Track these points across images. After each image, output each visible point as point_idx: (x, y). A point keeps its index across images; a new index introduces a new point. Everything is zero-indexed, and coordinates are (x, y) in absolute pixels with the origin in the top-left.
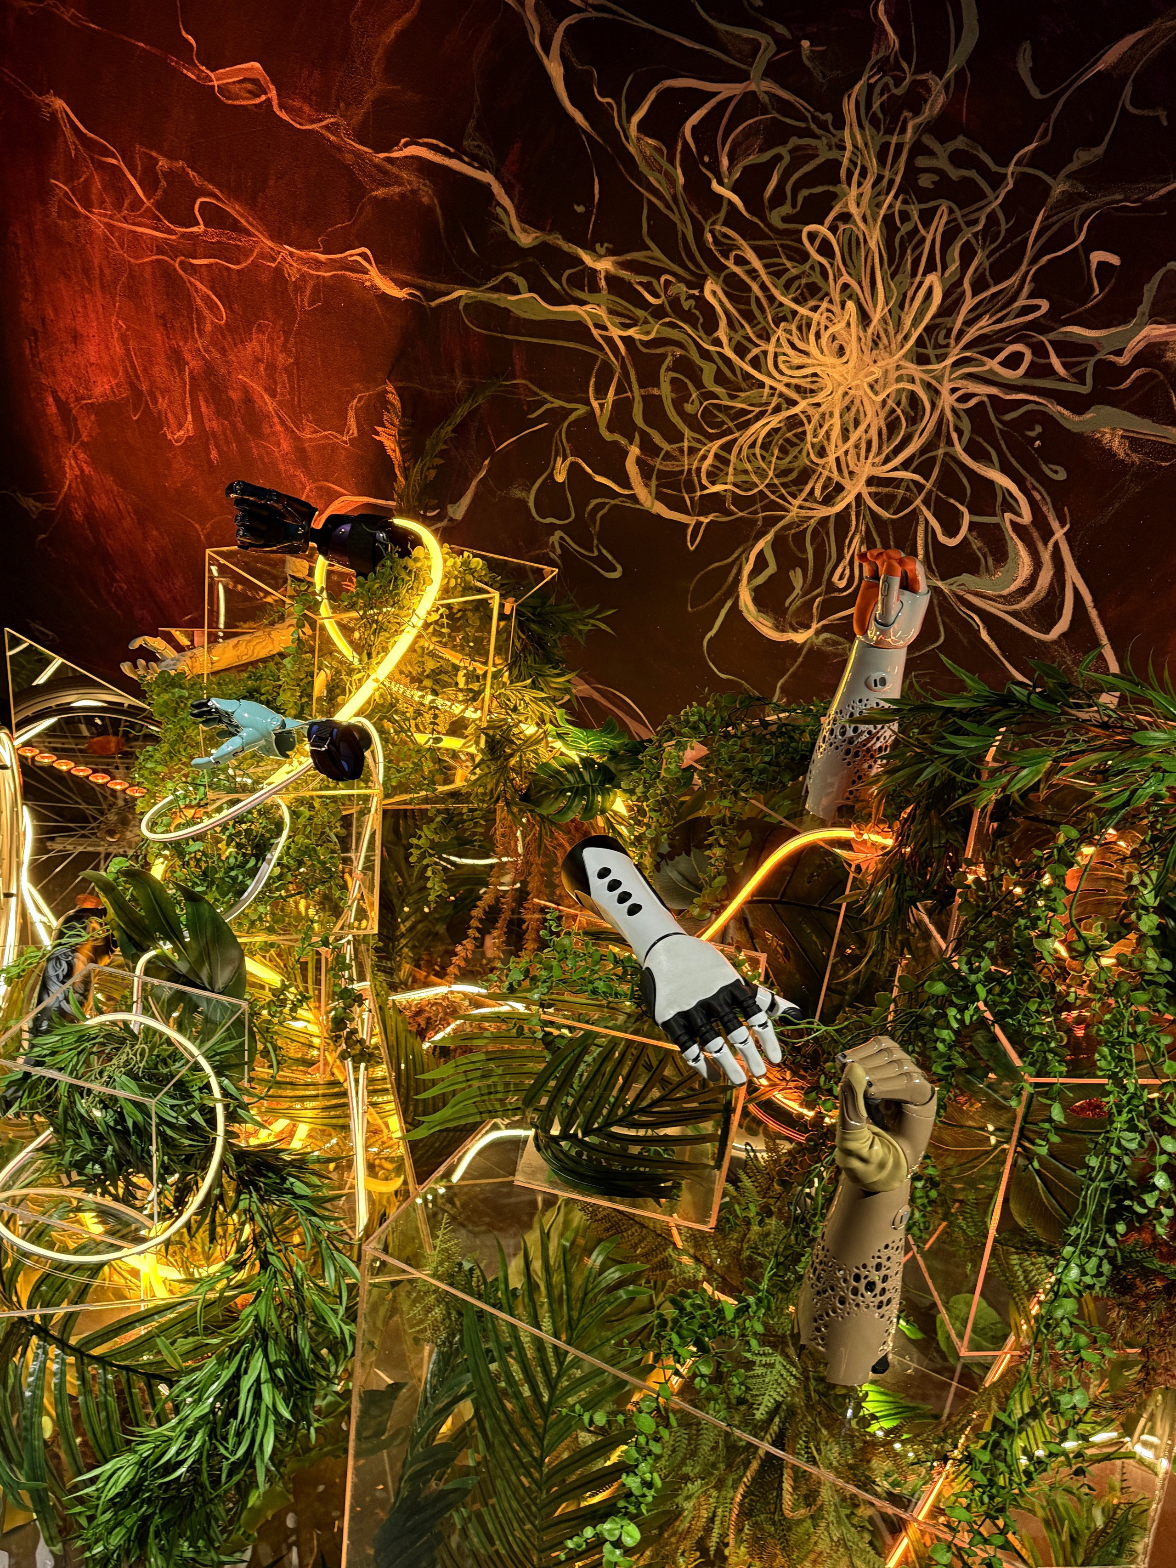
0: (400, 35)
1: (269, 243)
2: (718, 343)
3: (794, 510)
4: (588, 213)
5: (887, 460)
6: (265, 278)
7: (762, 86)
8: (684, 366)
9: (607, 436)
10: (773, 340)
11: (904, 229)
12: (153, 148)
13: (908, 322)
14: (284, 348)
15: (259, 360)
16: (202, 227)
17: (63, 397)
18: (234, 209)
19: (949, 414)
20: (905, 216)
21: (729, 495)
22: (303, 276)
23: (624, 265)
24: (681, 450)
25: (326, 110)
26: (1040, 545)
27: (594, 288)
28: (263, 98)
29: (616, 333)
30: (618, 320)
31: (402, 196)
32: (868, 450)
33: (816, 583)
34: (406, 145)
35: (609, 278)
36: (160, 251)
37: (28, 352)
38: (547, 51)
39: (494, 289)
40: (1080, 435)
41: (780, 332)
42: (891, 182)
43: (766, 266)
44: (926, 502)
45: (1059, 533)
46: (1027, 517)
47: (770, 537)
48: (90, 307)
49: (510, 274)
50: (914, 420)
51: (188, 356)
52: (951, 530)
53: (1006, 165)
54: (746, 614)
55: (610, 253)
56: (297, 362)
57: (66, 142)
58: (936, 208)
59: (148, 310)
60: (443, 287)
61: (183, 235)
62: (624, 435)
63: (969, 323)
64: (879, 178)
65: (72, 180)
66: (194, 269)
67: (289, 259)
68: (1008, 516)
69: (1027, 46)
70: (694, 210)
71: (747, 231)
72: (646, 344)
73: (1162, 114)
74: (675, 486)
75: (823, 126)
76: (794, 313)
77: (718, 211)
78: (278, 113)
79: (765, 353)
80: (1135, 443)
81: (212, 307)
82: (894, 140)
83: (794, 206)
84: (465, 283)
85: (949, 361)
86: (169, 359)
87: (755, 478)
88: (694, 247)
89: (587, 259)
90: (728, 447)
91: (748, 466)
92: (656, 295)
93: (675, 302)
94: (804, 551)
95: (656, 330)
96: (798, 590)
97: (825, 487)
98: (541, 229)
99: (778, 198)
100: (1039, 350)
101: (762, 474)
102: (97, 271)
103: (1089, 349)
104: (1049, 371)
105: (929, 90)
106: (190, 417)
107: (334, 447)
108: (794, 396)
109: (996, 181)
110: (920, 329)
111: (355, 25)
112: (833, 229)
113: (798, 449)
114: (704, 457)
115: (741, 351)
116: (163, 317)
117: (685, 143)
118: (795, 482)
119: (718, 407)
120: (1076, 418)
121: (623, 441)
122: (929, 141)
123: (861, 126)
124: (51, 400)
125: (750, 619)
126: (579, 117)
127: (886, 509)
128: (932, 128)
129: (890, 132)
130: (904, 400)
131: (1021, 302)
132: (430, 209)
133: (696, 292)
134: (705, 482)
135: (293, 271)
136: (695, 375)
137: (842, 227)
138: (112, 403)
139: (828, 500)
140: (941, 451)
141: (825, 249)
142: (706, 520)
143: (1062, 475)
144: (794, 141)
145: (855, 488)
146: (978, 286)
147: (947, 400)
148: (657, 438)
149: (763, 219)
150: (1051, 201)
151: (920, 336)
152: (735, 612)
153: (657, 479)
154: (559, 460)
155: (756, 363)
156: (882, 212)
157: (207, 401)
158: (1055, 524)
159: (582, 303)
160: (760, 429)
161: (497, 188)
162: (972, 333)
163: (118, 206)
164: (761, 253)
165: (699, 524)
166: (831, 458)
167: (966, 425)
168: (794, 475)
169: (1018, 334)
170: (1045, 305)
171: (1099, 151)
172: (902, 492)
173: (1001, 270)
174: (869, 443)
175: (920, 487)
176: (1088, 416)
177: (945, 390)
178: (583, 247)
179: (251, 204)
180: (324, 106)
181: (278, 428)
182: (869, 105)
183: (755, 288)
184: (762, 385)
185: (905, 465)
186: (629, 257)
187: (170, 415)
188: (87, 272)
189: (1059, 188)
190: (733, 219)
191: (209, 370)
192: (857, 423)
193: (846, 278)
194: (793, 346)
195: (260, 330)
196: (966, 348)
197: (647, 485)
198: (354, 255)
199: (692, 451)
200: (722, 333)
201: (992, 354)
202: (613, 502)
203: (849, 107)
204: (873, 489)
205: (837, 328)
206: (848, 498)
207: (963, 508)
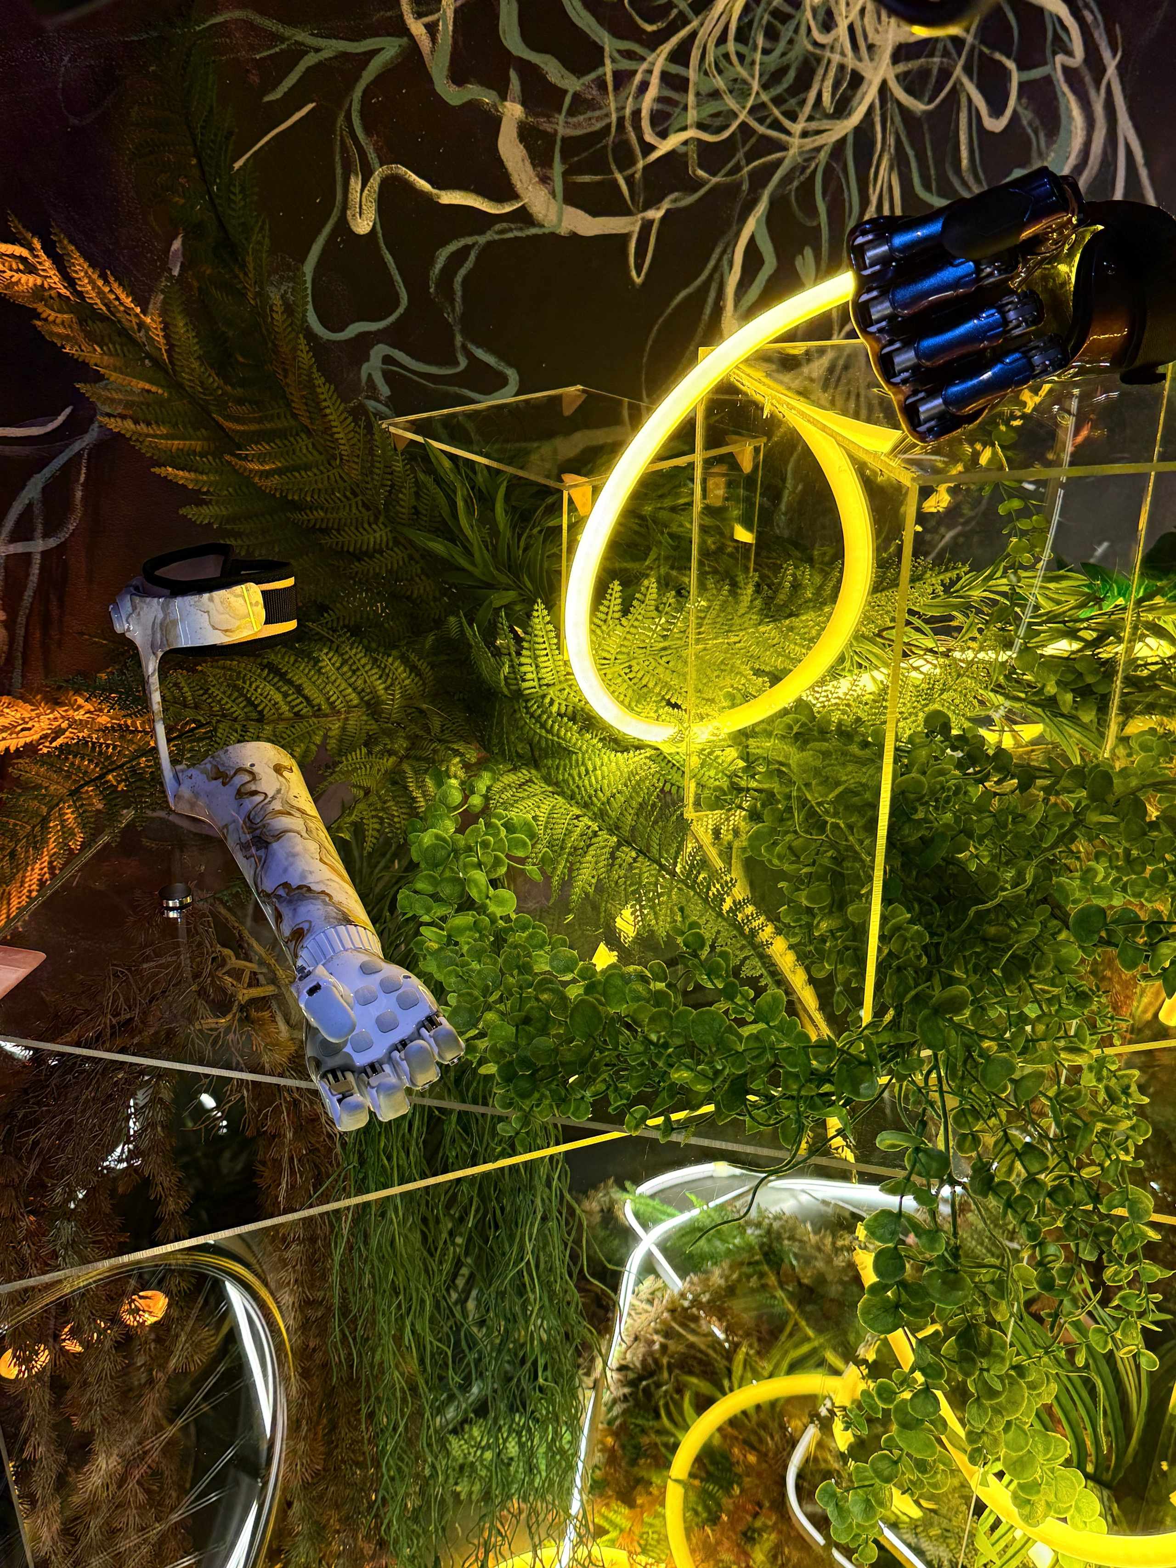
3: (794, 142)
9: (453, 95)
21: (692, 150)
24: (601, 84)
26: (1092, 93)
44: (968, 70)
45: (1111, 68)
46: (1079, 55)
47: (762, 207)
52: (998, 106)
62: (486, 83)
68: (1058, 59)
74: (598, 165)
87: (731, 103)
90: (680, 56)
91: (719, 83)
94: (813, 211)
97: (836, 86)
101: (741, 91)
114: (644, 87)
118: (790, 90)
121: (487, 98)
127: (920, 97)
134: (649, 137)
139: (842, 109)
142: (656, 214)
145: (877, 74)
148: (553, 70)
153: (564, 159)
154: (355, 184)
158: (1107, 55)
165: (647, 225)
172: (937, 60)
175: (959, 45)
197: (544, 180)
199: (622, 78)
202: (482, 240)
204: (902, 68)
206: (870, 94)
207: (1011, 65)
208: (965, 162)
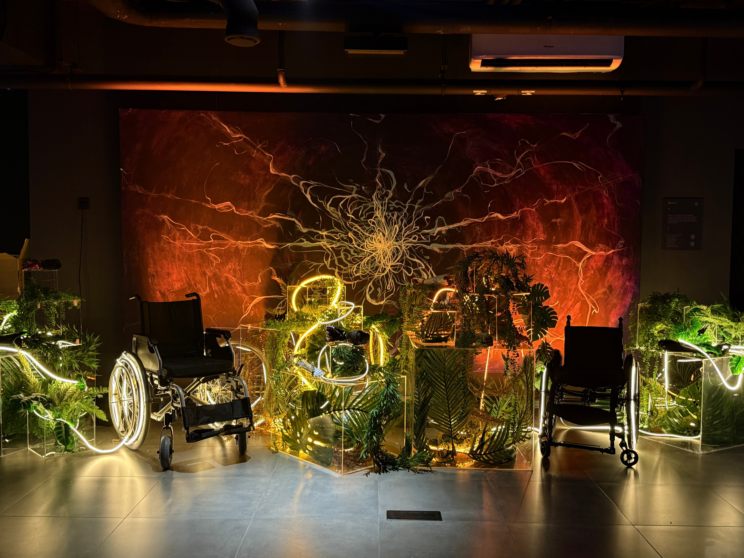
0: (269, 193)
1: (234, 241)
2: (353, 245)
3: (376, 275)
4: (319, 224)
5: (394, 261)
6: (232, 250)
7: (355, 195)
8: (346, 250)
9: (330, 269)
10: (365, 242)
11: (389, 218)
12: (197, 224)
13: (393, 235)
14: (239, 265)
15: (230, 269)
16: (213, 240)
17: (163, 291)
18: (222, 235)
19: (405, 250)
20: (388, 215)
21: (361, 276)
22: (244, 247)
23: (329, 233)
24: (348, 268)
25: (249, 210)
26: (427, 272)
27: (323, 238)
28: (231, 209)
29: (329, 247)
30: (329, 244)
31: (272, 226)
32: (390, 260)
33: (384, 290)
34: (272, 215)
35: (326, 236)
36: (199, 248)
37: (150, 281)
38: (306, 193)
39: (297, 242)
40: (430, 250)
41: (367, 240)
42: (385, 210)
43: (362, 228)
44: (404, 268)
45: (431, 269)
46: (424, 267)
47: (371, 282)
48: (174, 267)
49: (301, 238)
50: (398, 253)
51: (207, 272)
52: (410, 273)
53: (406, 204)
54: (368, 301)
55: (325, 231)
56: (243, 268)
57: (167, 226)
58: (394, 213)
59: (194, 263)
60: (284, 244)
61: (206, 243)
62: (333, 268)
63: (405, 233)
64: (382, 209)
65: (169, 234)
66: (210, 251)
67: (240, 244)
68: (420, 267)
69: (406, 184)
70: (344, 220)
71: (356, 222)
72: (336, 248)
73: (432, 192)
74: (348, 276)
75: (369, 201)
76: (369, 236)
77: (349, 219)
78: (236, 212)
79: (364, 245)
80: (441, 249)
81: (215, 259)
82: (384, 202)
83: (365, 216)
84: (290, 242)
85: (403, 240)
86: (201, 274)
87: (366, 271)
88: (345, 227)
89: (320, 233)
90: (359, 265)
91: (364, 269)
92: (337, 237)
93: (342, 238)
94: (380, 284)
95: (339, 244)
96: (380, 292)
97: (382, 270)
98: (308, 228)
99: (362, 215)
100: (419, 236)
101: (368, 270)
102: (177, 256)
103: (428, 234)
104: (422, 239)
105: (389, 193)
106: (208, 288)
107: (254, 286)
108: (372, 252)
109: (405, 207)
110: (396, 235)
111: (257, 192)
112: (374, 219)
113: (374, 263)
114: (354, 269)
115: (359, 245)
116: (200, 264)
117: (340, 207)
118: (375, 270)
119: (355, 258)
120: (428, 247)
121: (334, 269)
122: (391, 201)
123: (377, 200)
124: (158, 293)
125: (370, 302)
126: (315, 205)
127: (396, 271)
128: (390, 199)
129: (383, 201)
130: (395, 249)
131: (414, 227)
132: (279, 228)
133: (347, 235)
134: (354, 274)
135: (241, 247)
136: (349, 252)
137: (376, 219)
138: (182, 289)
139: (383, 272)
140: (404, 258)
141: (373, 223)
142: (356, 282)
143: (428, 258)
144: (363, 205)
145: (388, 268)
146: (405, 226)
147: (404, 248)
148: (342, 266)
149: (360, 219)
150: (415, 209)
151: (396, 237)
152: (366, 301)
153: (343, 276)
155: (362, 247)
156: (384, 215)
157: (214, 283)
158: (429, 267)
159: (320, 242)
160: (365, 260)
161: (296, 221)
162: (406, 234)
163: (185, 239)
164: (360, 226)
165: (354, 283)
166: (382, 263)
167: (408, 252)
168: (375, 268)
169: (415, 233)
170: (418, 227)
171: (422, 199)
172: (398, 267)
173: (409, 222)
174: (390, 259)
175: (402, 265)
176: (431, 246)
177: (403, 246)
178: (319, 230)
179: (228, 233)
180: (249, 209)
181: (237, 285)
182: (378, 196)
183: (360, 233)
184: (364, 251)
185: (398, 262)
186: (330, 231)
187: (201, 289)
188: (173, 257)
189: (416, 207)
190: (353, 220)
191: (215, 275)
192: (386, 255)
193: (379, 228)
194: (370, 243)
195: (231, 262)
196: (405, 237)
197: (341, 278)
198: (259, 240)
199: (351, 268)
200: (354, 242)
201: (410, 238)
203: (374, 197)
204: (392, 268)
205: (379, 238)
206: (387, 271)
207: (411, 268)
208: (405, 279)
